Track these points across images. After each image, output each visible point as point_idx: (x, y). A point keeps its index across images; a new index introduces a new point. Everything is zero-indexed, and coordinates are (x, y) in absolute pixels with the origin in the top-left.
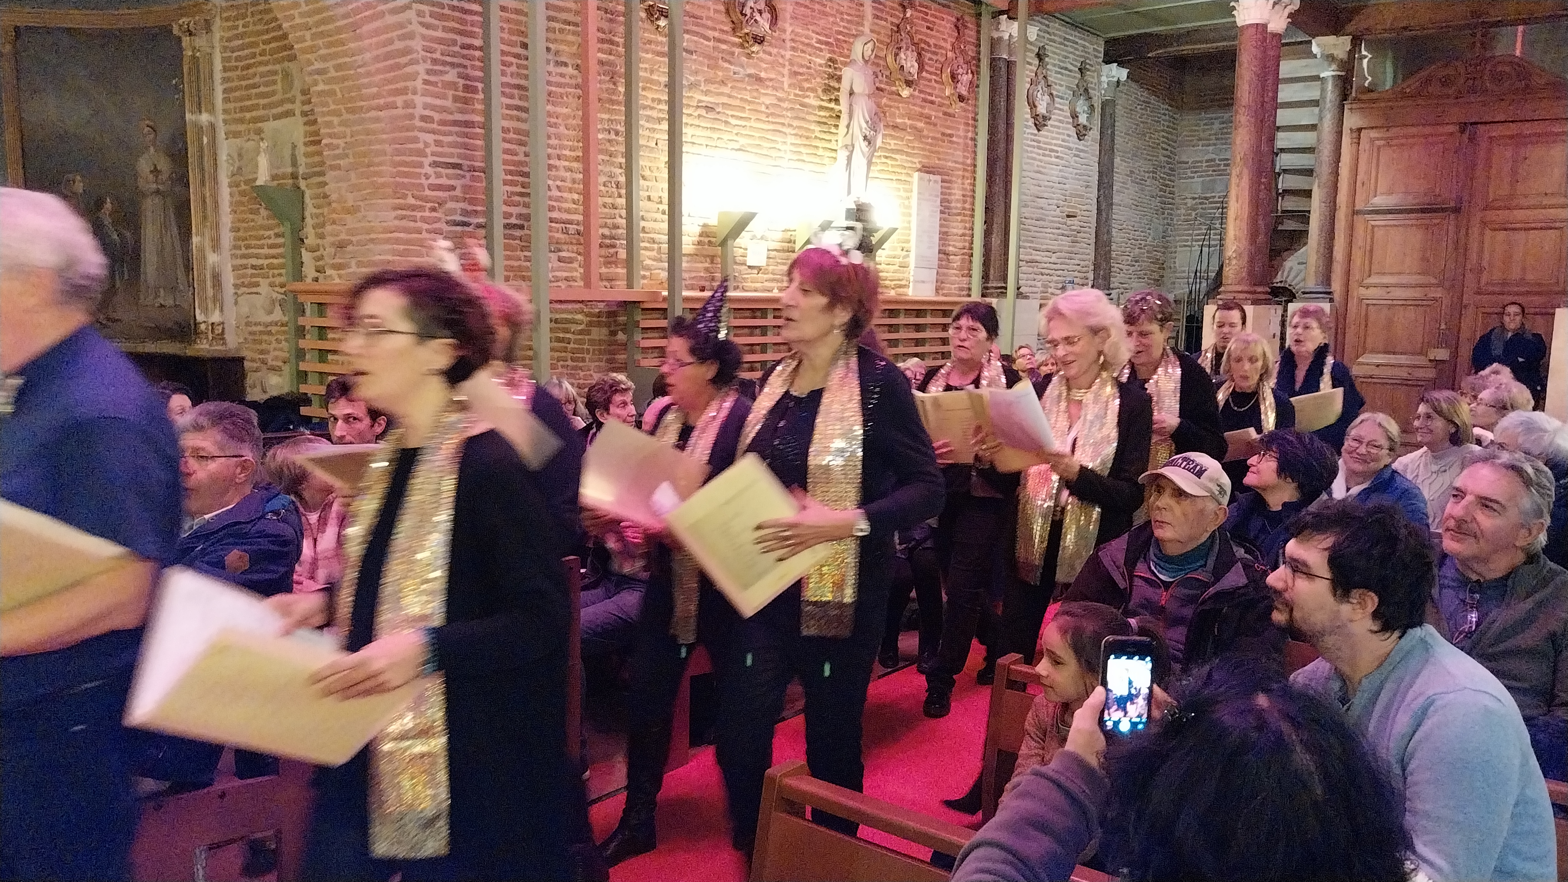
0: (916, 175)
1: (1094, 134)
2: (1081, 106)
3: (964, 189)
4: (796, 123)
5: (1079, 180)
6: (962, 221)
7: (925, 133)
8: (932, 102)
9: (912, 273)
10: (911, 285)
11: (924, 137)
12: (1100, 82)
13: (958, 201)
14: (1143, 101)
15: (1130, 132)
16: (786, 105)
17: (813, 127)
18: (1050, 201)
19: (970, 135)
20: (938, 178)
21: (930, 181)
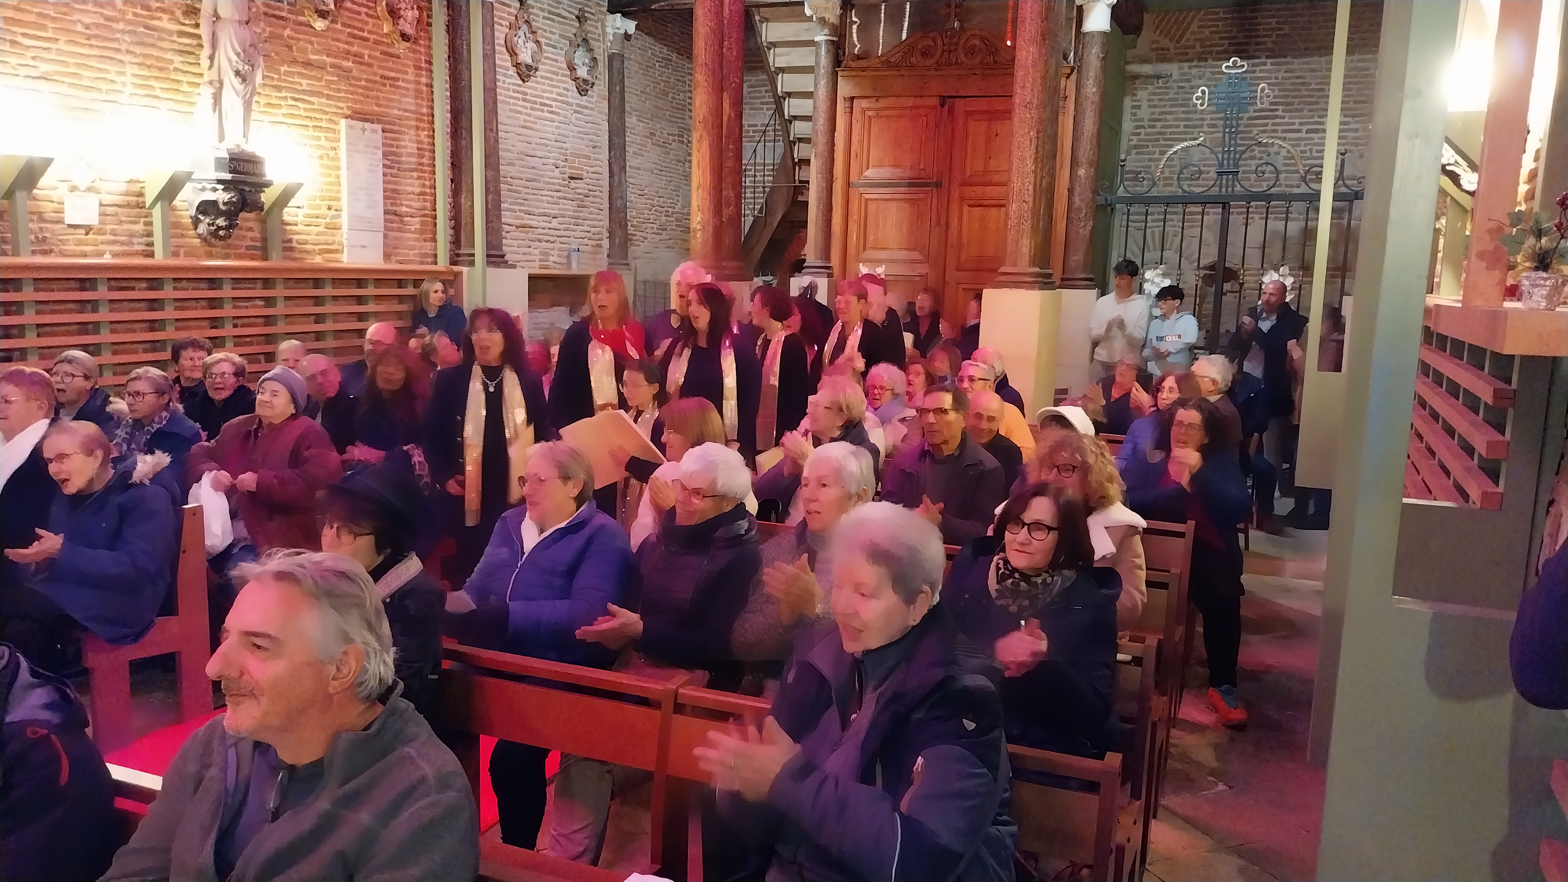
0: (343, 122)
1: (601, 88)
2: (580, 58)
3: (419, 142)
4: (138, 50)
5: (582, 139)
6: (419, 178)
7: (355, 73)
8: (366, 39)
9: (345, 236)
10: (345, 249)
11: (354, 78)
12: (605, 34)
13: (410, 155)
14: (663, 58)
15: (648, 90)
16: (121, 26)
17: (169, 56)
18: (545, 161)
19: (424, 80)
20: (378, 127)
21: (364, 130)
